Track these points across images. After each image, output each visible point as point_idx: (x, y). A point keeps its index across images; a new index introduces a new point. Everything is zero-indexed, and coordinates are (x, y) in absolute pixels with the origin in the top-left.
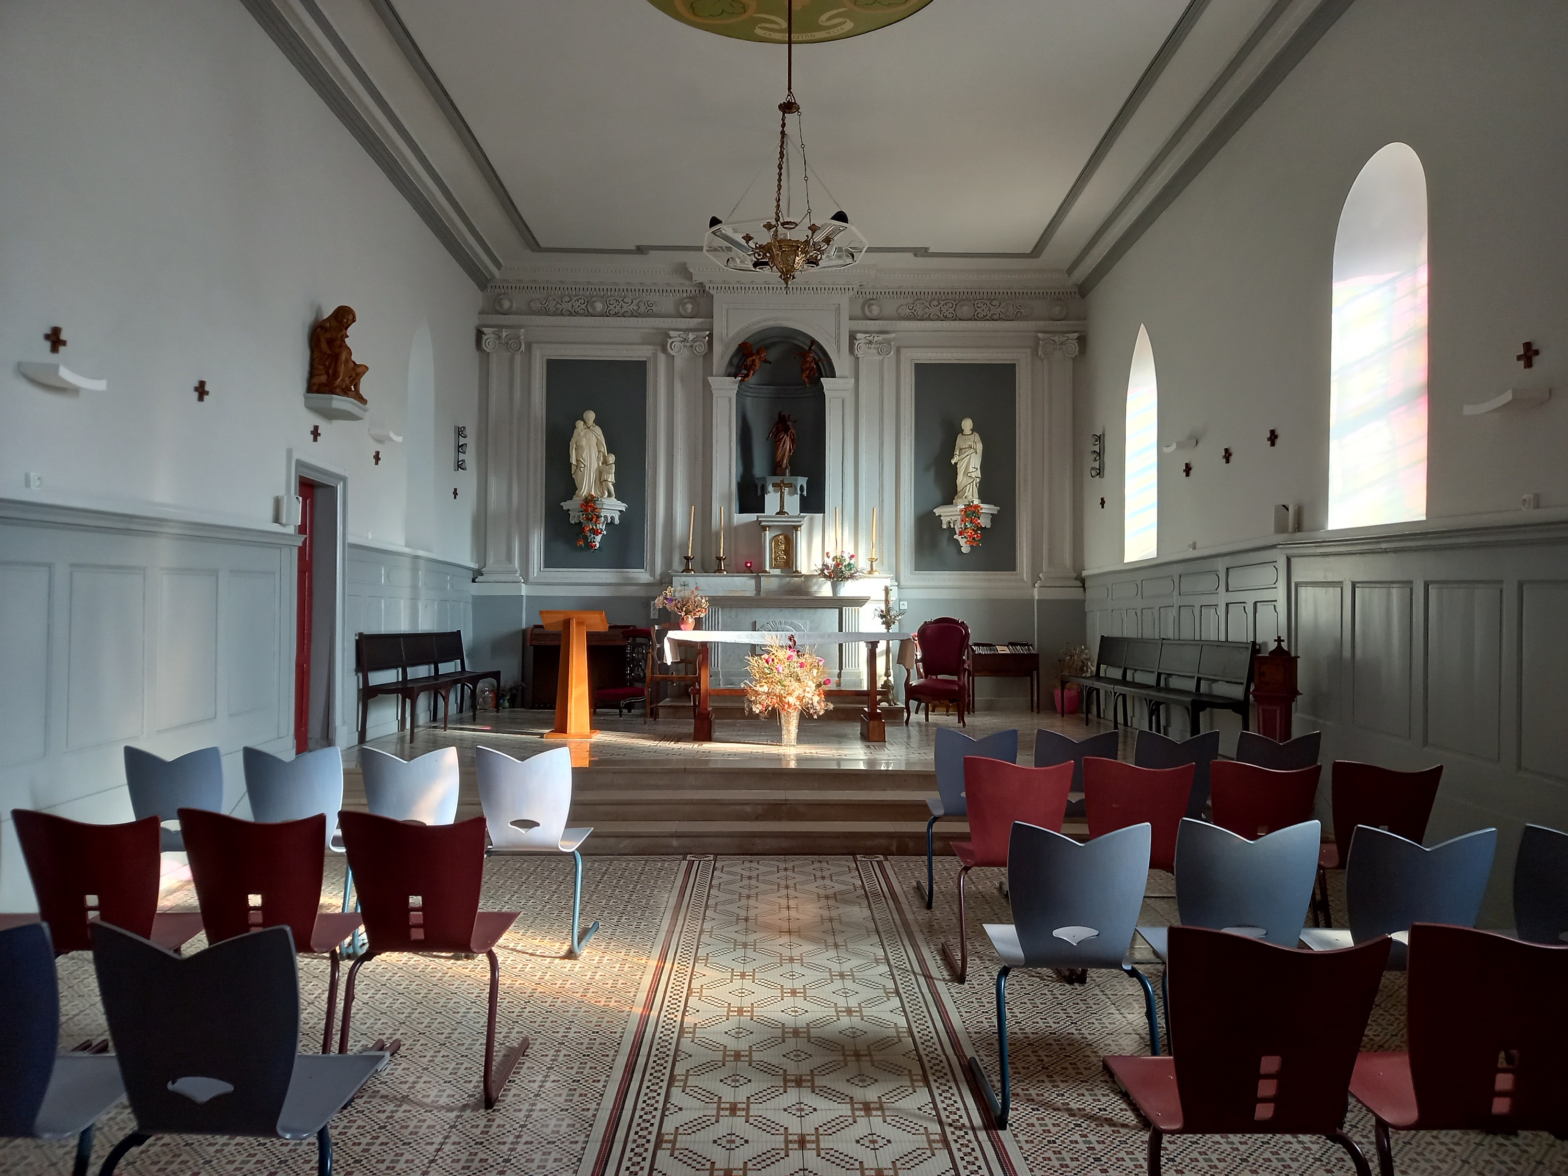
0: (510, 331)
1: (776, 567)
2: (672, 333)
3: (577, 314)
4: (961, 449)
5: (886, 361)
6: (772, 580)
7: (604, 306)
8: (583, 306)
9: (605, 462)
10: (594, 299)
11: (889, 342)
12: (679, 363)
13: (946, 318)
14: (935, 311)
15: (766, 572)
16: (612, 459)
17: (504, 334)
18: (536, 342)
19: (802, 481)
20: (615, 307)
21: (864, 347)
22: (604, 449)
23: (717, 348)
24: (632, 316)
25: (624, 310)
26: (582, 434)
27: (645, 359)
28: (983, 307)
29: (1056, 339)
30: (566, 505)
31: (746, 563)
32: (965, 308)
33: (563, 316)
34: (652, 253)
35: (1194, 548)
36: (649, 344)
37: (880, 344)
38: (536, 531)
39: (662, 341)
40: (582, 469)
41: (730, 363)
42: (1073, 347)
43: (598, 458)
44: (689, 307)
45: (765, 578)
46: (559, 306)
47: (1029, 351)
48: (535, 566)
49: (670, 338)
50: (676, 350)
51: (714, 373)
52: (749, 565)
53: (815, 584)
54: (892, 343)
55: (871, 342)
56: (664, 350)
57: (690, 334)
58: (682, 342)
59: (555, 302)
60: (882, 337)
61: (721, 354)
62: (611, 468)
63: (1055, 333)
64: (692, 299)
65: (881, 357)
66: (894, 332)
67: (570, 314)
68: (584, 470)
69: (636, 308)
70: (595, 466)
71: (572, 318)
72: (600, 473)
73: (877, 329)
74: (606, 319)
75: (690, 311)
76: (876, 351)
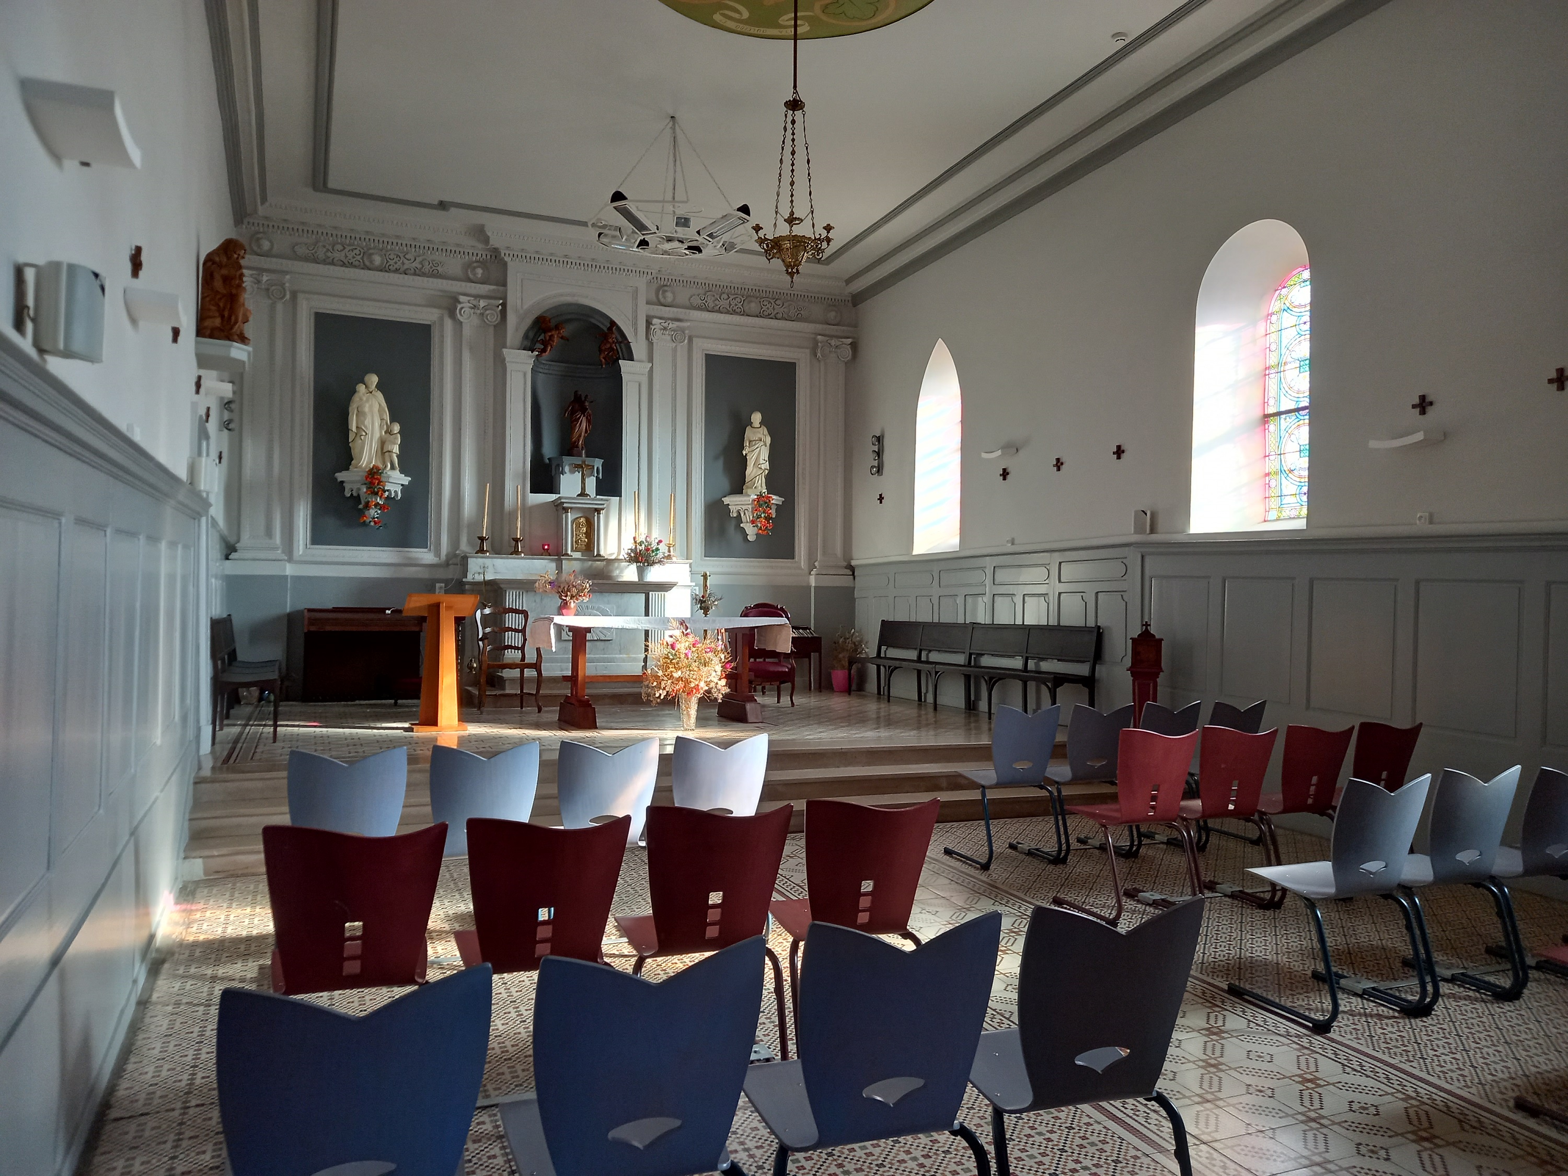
0: (273, 276)
1: (577, 550)
2: (462, 298)
3: (351, 265)
4: (750, 442)
5: (679, 348)
6: (574, 563)
7: (382, 260)
8: (359, 258)
9: (389, 432)
10: (371, 251)
11: (683, 330)
12: (467, 331)
13: (734, 312)
14: (724, 303)
15: (567, 555)
16: (396, 428)
17: (265, 278)
18: (304, 292)
19: (598, 463)
20: (396, 263)
21: (659, 332)
22: (387, 417)
23: (512, 319)
24: (415, 274)
25: (406, 267)
26: (364, 399)
27: (429, 323)
28: (768, 306)
29: (833, 342)
30: (341, 476)
31: (544, 546)
32: (753, 305)
33: (334, 265)
34: (453, 210)
35: (1013, 544)
36: (435, 307)
37: (674, 331)
38: (302, 503)
39: (451, 306)
40: (362, 437)
41: (526, 336)
42: (848, 352)
43: (381, 427)
44: (479, 271)
45: (567, 562)
46: (329, 254)
47: (808, 351)
48: (301, 542)
49: (460, 303)
50: (465, 316)
51: (508, 344)
52: (546, 547)
53: (617, 568)
54: (687, 332)
55: (665, 329)
56: (452, 314)
57: (481, 301)
58: (471, 308)
59: (325, 250)
60: (676, 324)
61: (516, 327)
62: (396, 438)
63: (832, 337)
64: (483, 264)
65: (674, 345)
66: (687, 321)
67: (344, 265)
68: (365, 438)
69: (419, 266)
70: (377, 435)
71: (347, 270)
72: (382, 443)
73: (671, 316)
74: (387, 274)
75: (479, 276)
76: (669, 338)
